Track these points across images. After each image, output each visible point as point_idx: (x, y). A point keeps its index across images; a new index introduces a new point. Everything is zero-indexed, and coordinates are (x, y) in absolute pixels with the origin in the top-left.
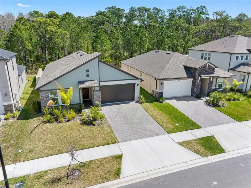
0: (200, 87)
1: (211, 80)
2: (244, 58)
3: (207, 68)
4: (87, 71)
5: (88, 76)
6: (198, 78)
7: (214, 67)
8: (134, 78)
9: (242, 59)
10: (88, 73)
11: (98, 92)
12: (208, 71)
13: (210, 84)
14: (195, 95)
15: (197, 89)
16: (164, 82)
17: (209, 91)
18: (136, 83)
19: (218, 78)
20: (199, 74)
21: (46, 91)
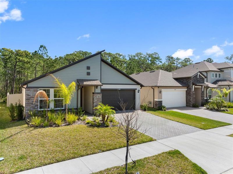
0: (195, 96)
1: (203, 90)
2: (218, 76)
3: (198, 77)
4: (88, 68)
5: (88, 74)
6: (192, 87)
7: (204, 77)
8: (135, 83)
9: (216, 77)
10: (89, 71)
11: (99, 95)
12: (200, 81)
13: (202, 94)
14: (191, 105)
15: (193, 99)
16: (162, 90)
17: (202, 101)
18: (136, 89)
19: (208, 88)
20: (193, 83)
21: (35, 89)
